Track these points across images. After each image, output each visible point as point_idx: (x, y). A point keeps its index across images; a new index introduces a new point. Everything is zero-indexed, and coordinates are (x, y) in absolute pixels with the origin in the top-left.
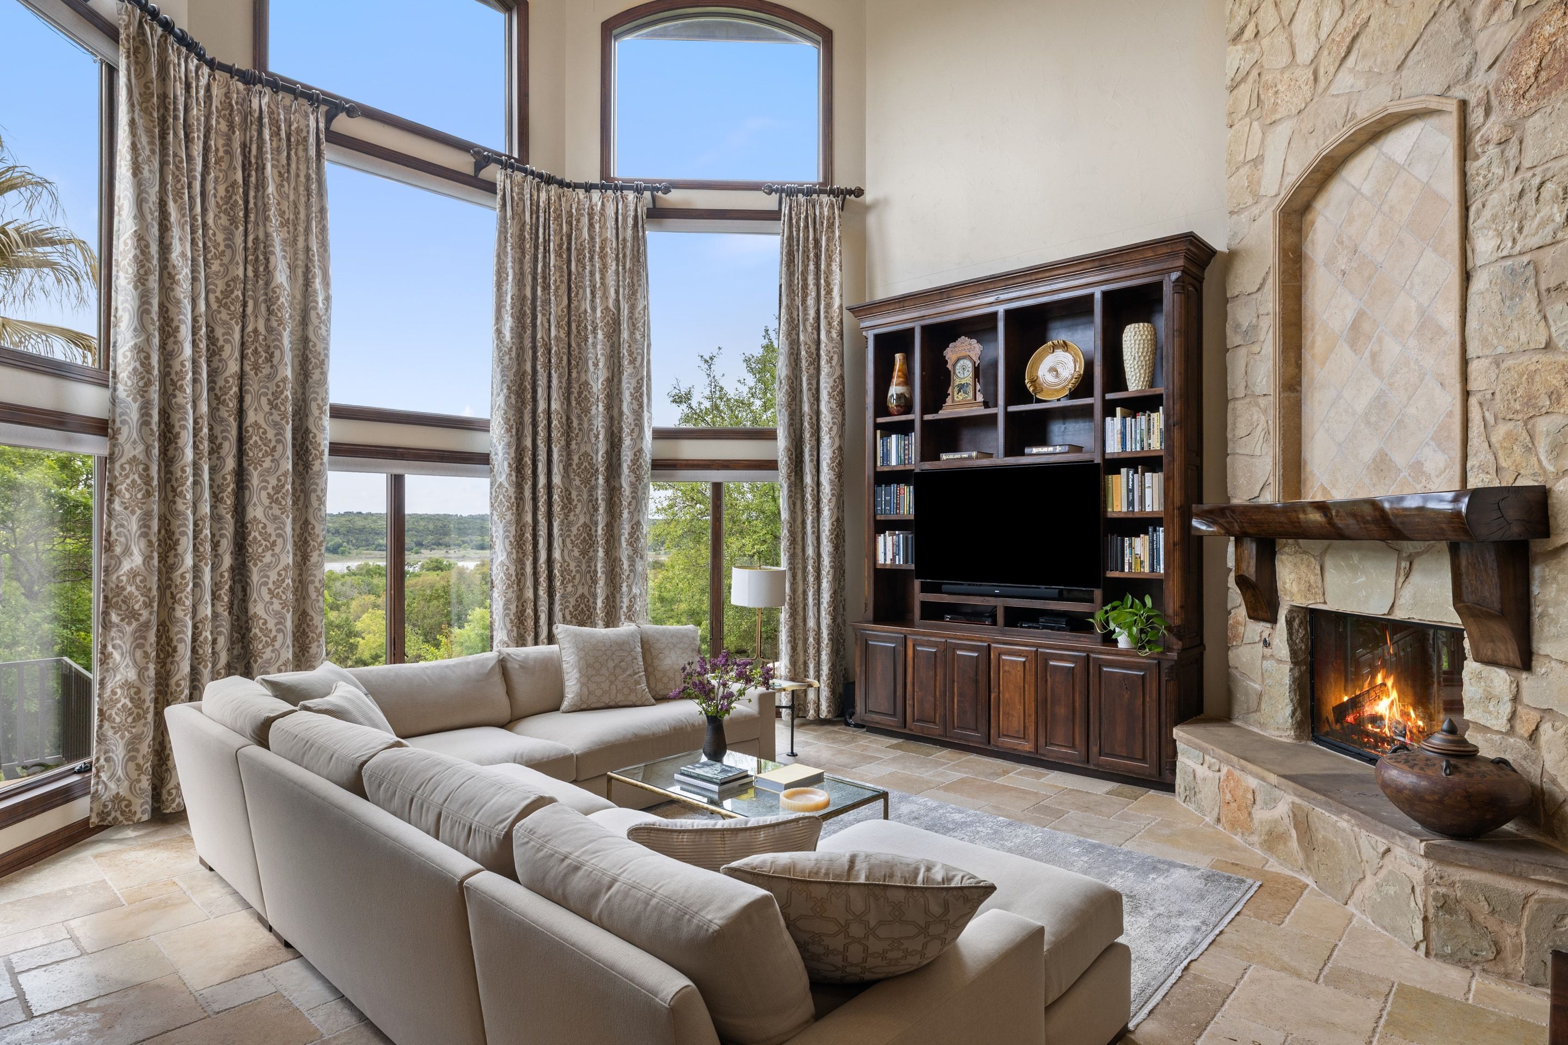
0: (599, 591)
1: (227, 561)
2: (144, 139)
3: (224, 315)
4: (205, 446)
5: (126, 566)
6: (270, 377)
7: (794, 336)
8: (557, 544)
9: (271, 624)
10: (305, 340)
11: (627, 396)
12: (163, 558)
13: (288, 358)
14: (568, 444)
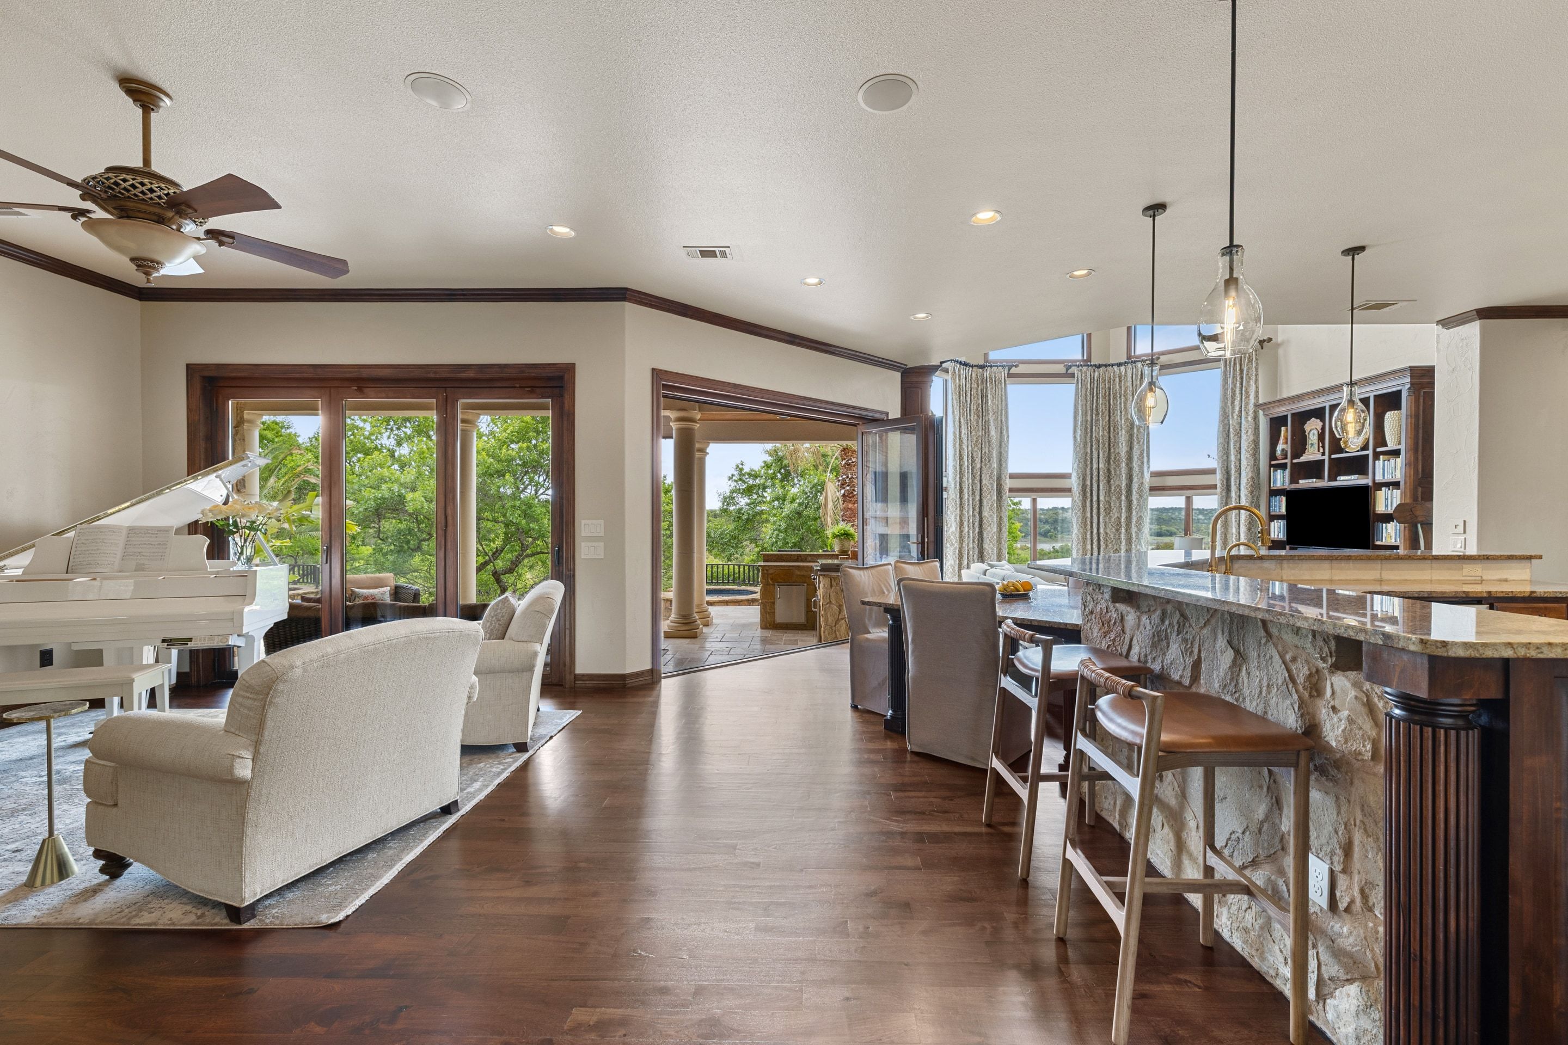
0: (1122, 547)
1: (977, 530)
2: (955, 402)
3: (976, 449)
4: (971, 493)
5: (951, 530)
6: (989, 468)
7: (1226, 421)
8: (1102, 526)
9: (990, 552)
10: (1001, 453)
11: (1135, 459)
12: (960, 528)
13: (995, 461)
14: (1109, 482)
